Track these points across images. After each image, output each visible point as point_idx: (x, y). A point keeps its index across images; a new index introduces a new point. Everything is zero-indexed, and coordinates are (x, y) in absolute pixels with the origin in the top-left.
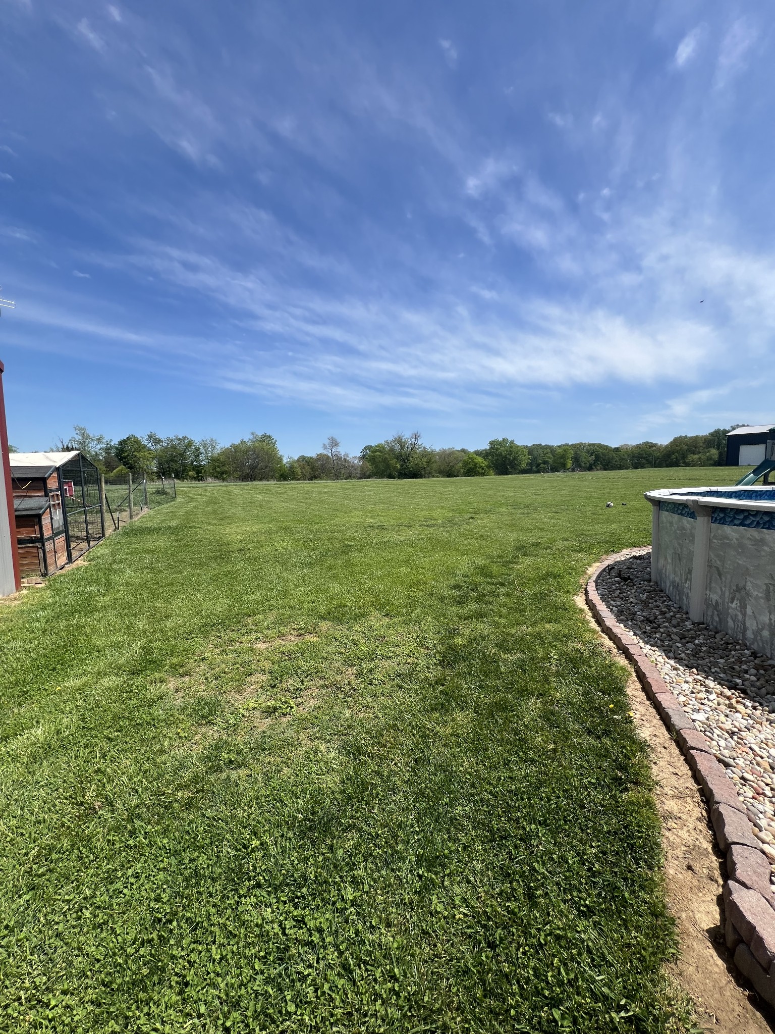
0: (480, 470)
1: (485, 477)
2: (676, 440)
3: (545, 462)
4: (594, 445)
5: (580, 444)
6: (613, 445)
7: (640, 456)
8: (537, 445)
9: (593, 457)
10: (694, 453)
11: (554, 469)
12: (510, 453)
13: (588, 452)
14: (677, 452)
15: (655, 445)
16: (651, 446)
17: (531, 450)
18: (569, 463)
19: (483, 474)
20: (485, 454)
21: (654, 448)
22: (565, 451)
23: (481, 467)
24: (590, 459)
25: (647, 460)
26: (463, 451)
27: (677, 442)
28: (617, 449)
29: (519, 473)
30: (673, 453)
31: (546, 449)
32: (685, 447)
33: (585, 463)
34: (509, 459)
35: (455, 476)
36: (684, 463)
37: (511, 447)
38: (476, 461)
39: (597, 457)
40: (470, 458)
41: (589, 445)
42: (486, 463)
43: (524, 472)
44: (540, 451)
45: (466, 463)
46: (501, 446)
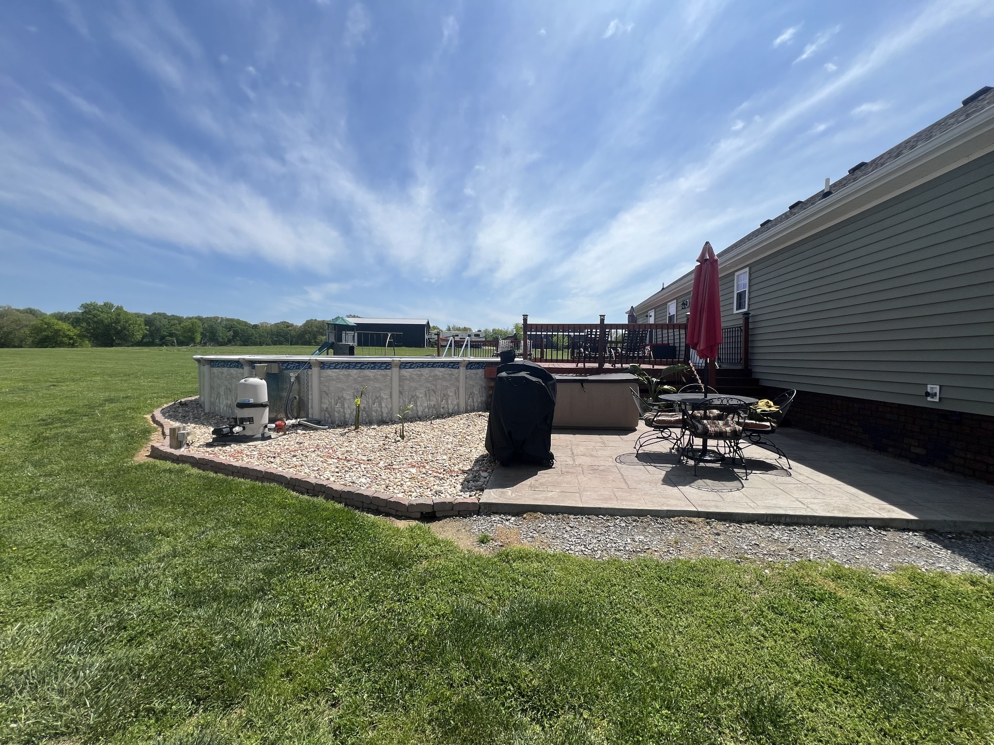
0: (66, 340)
1: (75, 349)
2: (308, 322)
3: (171, 335)
4: (232, 320)
5: (216, 318)
6: (253, 322)
7: (278, 334)
8: (159, 314)
9: (231, 333)
10: (322, 335)
11: (181, 343)
12: (117, 321)
13: (226, 327)
14: (310, 333)
15: (292, 325)
16: (288, 326)
17: (149, 321)
18: (198, 337)
19: (73, 345)
20: (75, 320)
21: (290, 328)
22: (192, 324)
23: (67, 336)
24: (228, 334)
25: (285, 338)
26: (31, 312)
27: (309, 324)
28: (255, 326)
29: (132, 346)
30: (306, 333)
31: (174, 319)
32: (316, 329)
33: (223, 338)
34: (116, 329)
35: (14, 347)
36: (315, 342)
37: (119, 315)
38: (56, 327)
39: (236, 333)
40: (46, 323)
41: (228, 320)
42: (76, 331)
43: (140, 344)
44: (165, 322)
45: (36, 330)
46: (102, 312)
